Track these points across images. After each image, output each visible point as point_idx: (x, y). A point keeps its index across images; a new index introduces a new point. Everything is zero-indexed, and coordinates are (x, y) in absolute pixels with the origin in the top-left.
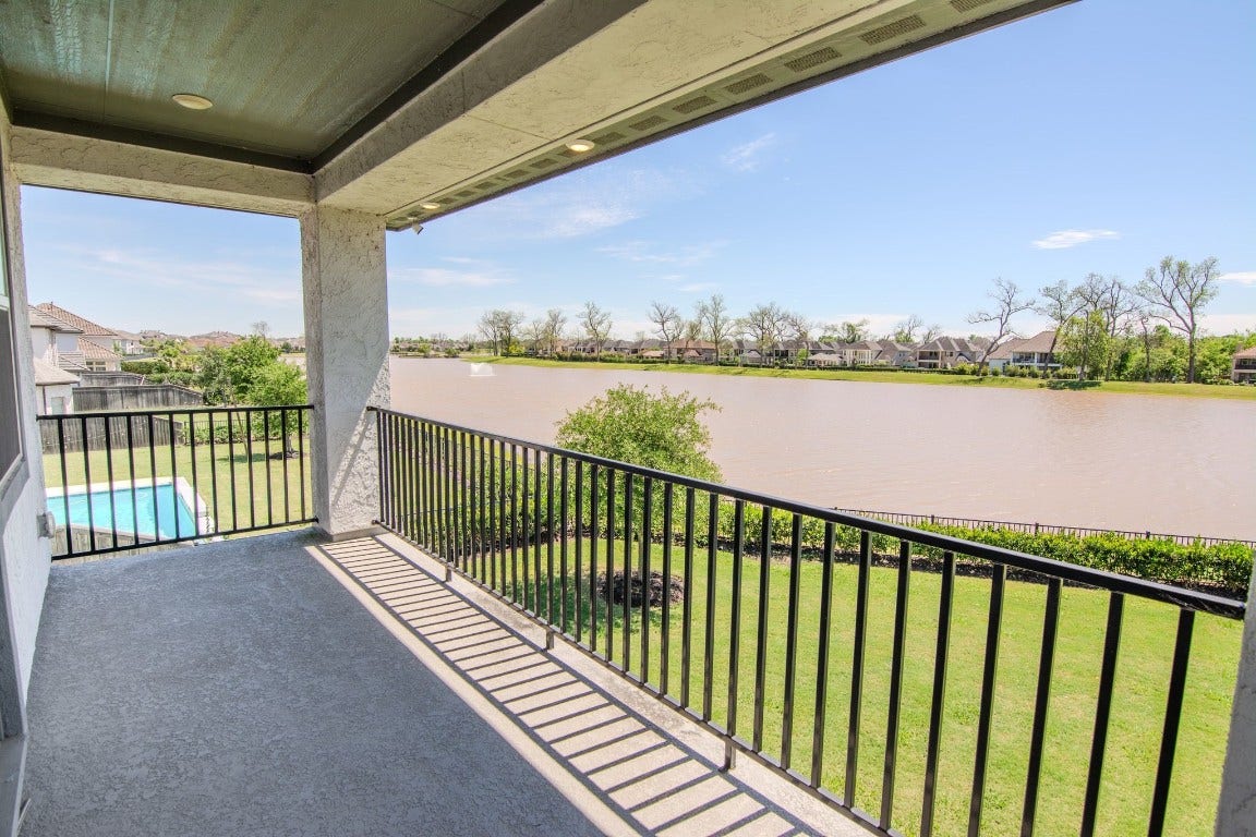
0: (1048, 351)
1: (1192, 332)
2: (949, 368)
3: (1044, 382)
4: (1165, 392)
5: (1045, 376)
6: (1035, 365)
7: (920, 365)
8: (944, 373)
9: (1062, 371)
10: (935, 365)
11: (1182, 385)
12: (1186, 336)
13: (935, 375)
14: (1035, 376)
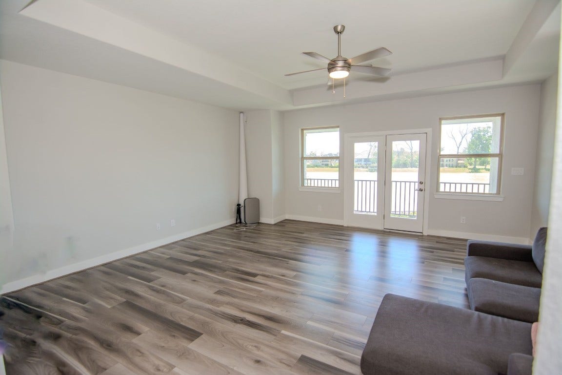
0: (367, 158)
1: (411, 150)
2: (333, 165)
3: (367, 169)
4: (405, 171)
5: (367, 168)
6: (363, 163)
7: (322, 165)
8: (332, 167)
9: (372, 165)
10: (328, 165)
11: (410, 169)
12: (410, 151)
13: (329, 168)
14: (363, 167)
